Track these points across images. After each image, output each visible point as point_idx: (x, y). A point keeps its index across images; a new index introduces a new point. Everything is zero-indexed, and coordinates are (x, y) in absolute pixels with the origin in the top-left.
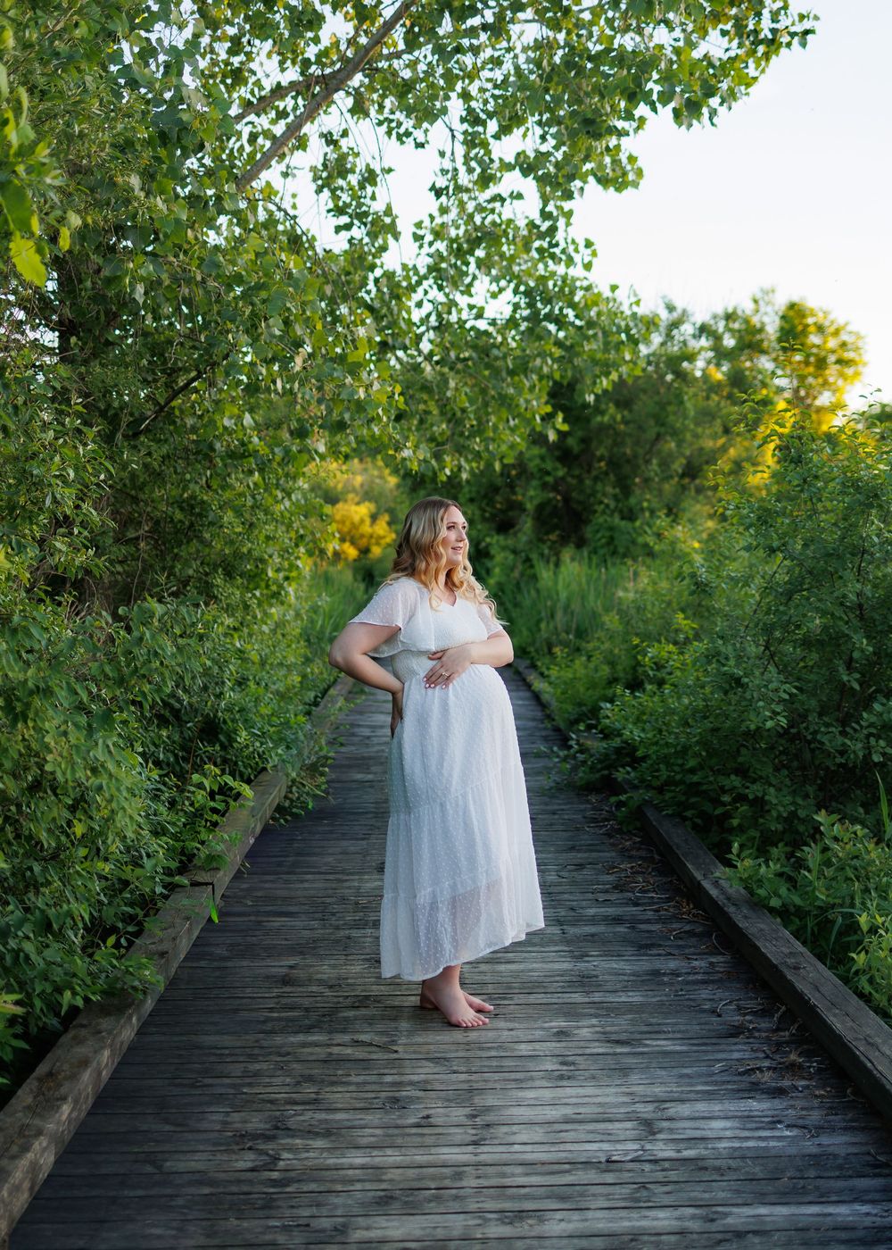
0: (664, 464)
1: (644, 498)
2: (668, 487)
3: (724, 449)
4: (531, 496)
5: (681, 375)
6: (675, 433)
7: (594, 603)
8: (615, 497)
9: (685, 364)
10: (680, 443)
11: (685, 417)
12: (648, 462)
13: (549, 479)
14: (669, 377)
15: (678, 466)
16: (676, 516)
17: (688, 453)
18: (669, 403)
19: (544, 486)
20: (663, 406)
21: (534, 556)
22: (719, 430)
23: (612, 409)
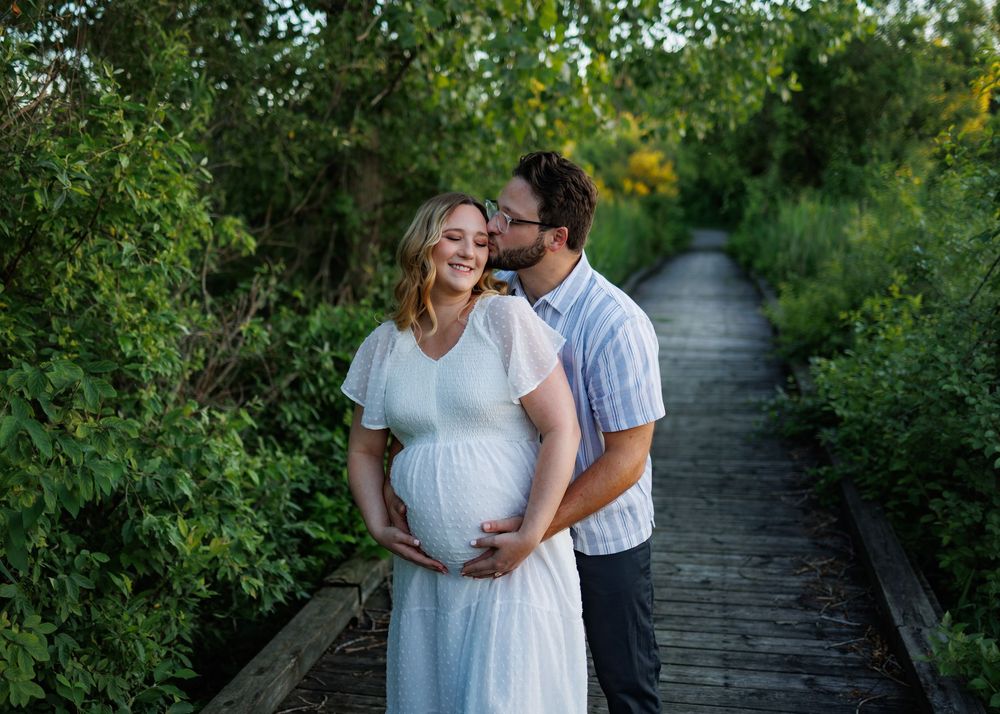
0: (893, 117)
1: (875, 147)
2: (896, 137)
3: (946, 103)
4: (778, 146)
5: (911, 40)
6: (904, 91)
7: (824, 238)
8: (850, 147)
9: (916, 32)
10: (907, 100)
11: (913, 75)
12: (878, 116)
13: (794, 133)
14: (901, 43)
15: (905, 118)
16: (900, 160)
17: (914, 107)
18: (900, 65)
19: (790, 139)
20: (893, 68)
21: (778, 196)
22: (942, 87)
23: (849, 72)
